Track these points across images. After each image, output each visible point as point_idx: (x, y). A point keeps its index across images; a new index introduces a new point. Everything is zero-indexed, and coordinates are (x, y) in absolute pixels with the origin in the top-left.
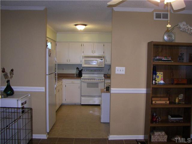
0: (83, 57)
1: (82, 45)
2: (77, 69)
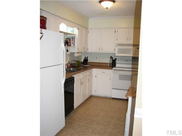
0: (116, 44)
1: (116, 32)
2: (110, 58)
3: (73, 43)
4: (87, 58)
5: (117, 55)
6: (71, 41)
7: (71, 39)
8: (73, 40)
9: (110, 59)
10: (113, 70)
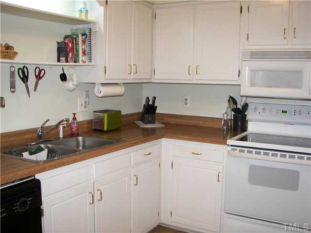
0: (244, 54)
1: (246, 10)
2: (229, 101)
3: (87, 51)
4: (154, 102)
5: (247, 90)
6: (77, 44)
7: (80, 39)
8: (87, 42)
9: (227, 104)
10: (230, 148)
